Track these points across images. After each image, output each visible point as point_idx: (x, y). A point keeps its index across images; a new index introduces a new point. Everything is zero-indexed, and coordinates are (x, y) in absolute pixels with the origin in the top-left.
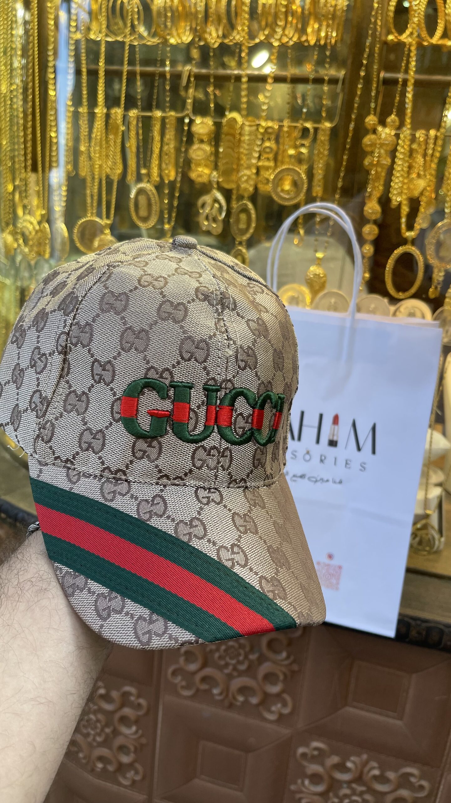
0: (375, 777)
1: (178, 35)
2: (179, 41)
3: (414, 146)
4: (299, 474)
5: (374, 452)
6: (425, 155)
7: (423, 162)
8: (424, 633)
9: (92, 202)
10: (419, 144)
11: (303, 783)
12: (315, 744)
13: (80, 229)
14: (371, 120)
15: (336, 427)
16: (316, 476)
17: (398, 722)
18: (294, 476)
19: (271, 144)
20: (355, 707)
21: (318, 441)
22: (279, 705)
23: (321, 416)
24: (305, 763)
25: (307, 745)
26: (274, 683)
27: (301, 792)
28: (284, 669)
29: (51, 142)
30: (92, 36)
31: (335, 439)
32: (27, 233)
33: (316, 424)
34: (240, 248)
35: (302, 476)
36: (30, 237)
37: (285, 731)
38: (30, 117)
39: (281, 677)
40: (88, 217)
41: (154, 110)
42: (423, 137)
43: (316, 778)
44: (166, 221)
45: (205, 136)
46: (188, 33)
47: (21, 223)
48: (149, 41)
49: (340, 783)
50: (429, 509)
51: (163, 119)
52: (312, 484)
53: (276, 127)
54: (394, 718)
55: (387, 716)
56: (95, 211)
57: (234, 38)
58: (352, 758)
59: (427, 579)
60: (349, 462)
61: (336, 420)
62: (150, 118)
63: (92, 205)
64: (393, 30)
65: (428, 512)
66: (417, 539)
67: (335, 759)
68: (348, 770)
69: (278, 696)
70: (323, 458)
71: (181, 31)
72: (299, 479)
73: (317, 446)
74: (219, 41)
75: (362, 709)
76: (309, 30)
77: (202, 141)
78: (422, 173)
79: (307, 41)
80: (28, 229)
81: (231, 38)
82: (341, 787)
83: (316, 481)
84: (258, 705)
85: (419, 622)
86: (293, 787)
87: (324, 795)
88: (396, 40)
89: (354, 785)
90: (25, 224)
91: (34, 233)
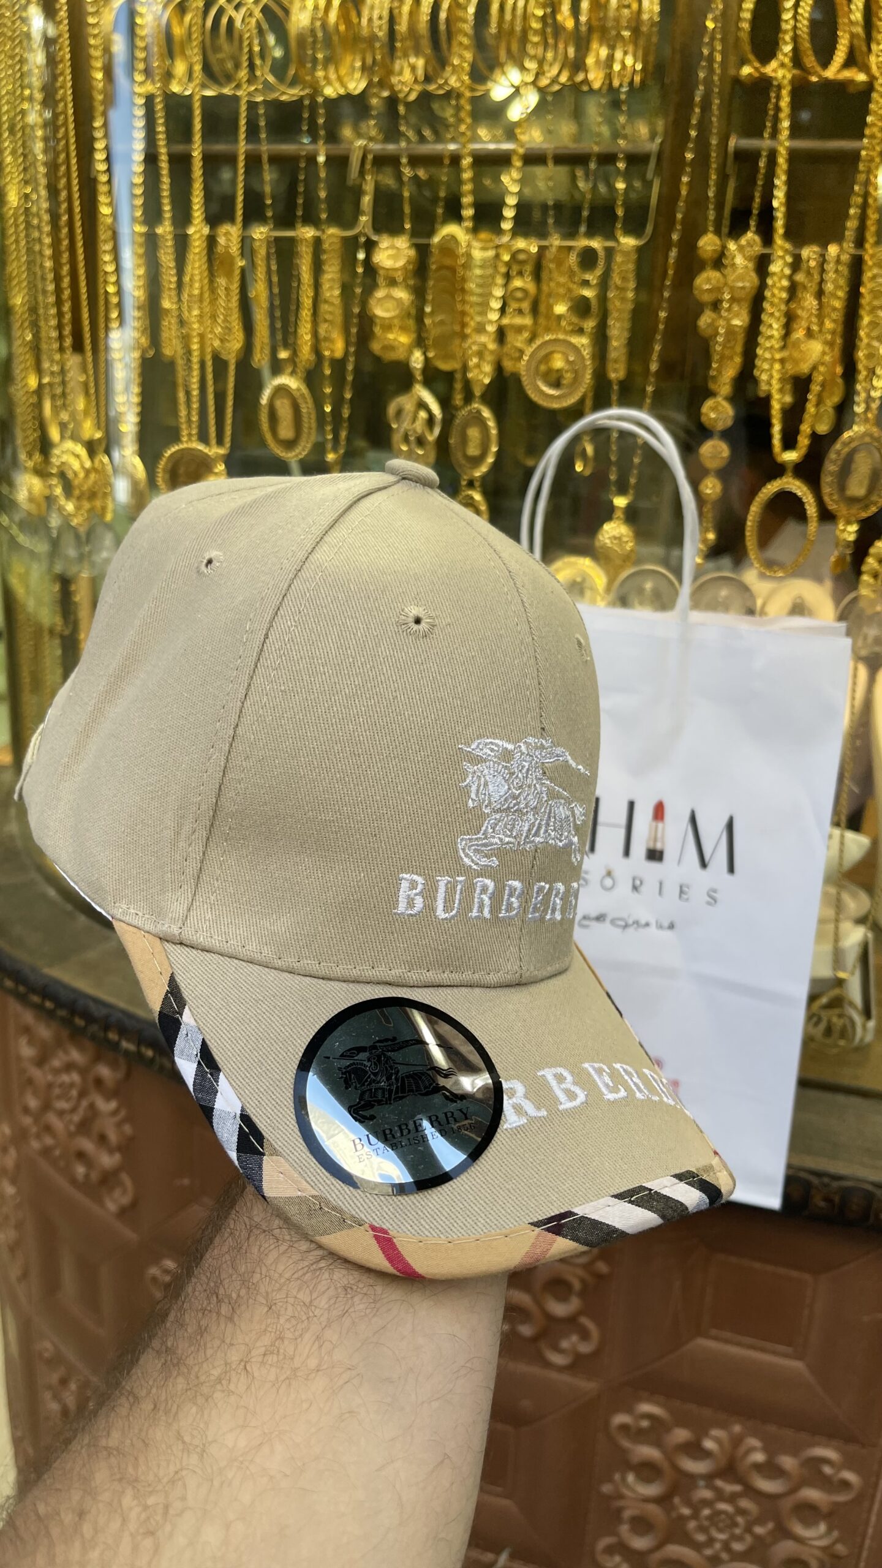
0: (757, 1467)
1: (340, 79)
2: (342, 92)
3: (800, 277)
4: (594, 914)
5: (731, 869)
6: (820, 294)
7: (818, 307)
8: (837, 1199)
9: (189, 414)
10: (809, 273)
11: (624, 1479)
12: (646, 1408)
13: (170, 466)
14: (708, 243)
15: (660, 825)
16: (624, 915)
17: (797, 1365)
18: (585, 918)
19: (525, 282)
20: (716, 1338)
21: (627, 852)
22: (574, 1338)
23: (631, 805)
24: (626, 1443)
25: (629, 1410)
26: (563, 1298)
27: (621, 1497)
28: (580, 1272)
29: (107, 302)
30: (175, 88)
31: (659, 846)
32: (70, 475)
33: (623, 820)
34: (470, 492)
35: (600, 918)
36: (76, 482)
37: (587, 1386)
38: (65, 256)
39: (577, 1285)
40: (182, 442)
41: (299, 225)
42: (815, 259)
43: (648, 1471)
44: (329, 446)
45: (400, 273)
46: (357, 75)
47: (58, 457)
48: (284, 93)
49: (692, 1478)
50: (844, 970)
51: (317, 242)
52: (619, 931)
53: (534, 249)
54: (786, 1356)
55: (775, 1353)
56: (194, 432)
57: (446, 83)
58: (715, 1432)
59: (841, 1098)
60: (685, 889)
61: (659, 812)
62: (292, 241)
63: (189, 421)
64: (751, 57)
65: (842, 975)
66: (822, 1026)
67: (681, 1435)
68: (706, 1454)
69: (571, 1322)
70: (638, 883)
71: (343, 71)
72: (594, 924)
73: (625, 861)
74: (418, 88)
75: (727, 1341)
76: (590, 61)
77: (392, 282)
78: (815, 328)
79: (586, 81)
80: (70, 467)
81: (441, 82)
82: (695, 1487)
83: (626, 926)
84: (535, 1339)
85: (826, 1180)
86: (606, 1488)
87: (663, 1500)
88: (757, 75)
89: (719, 1483)
90: (65, 458)
91: (82, 475)
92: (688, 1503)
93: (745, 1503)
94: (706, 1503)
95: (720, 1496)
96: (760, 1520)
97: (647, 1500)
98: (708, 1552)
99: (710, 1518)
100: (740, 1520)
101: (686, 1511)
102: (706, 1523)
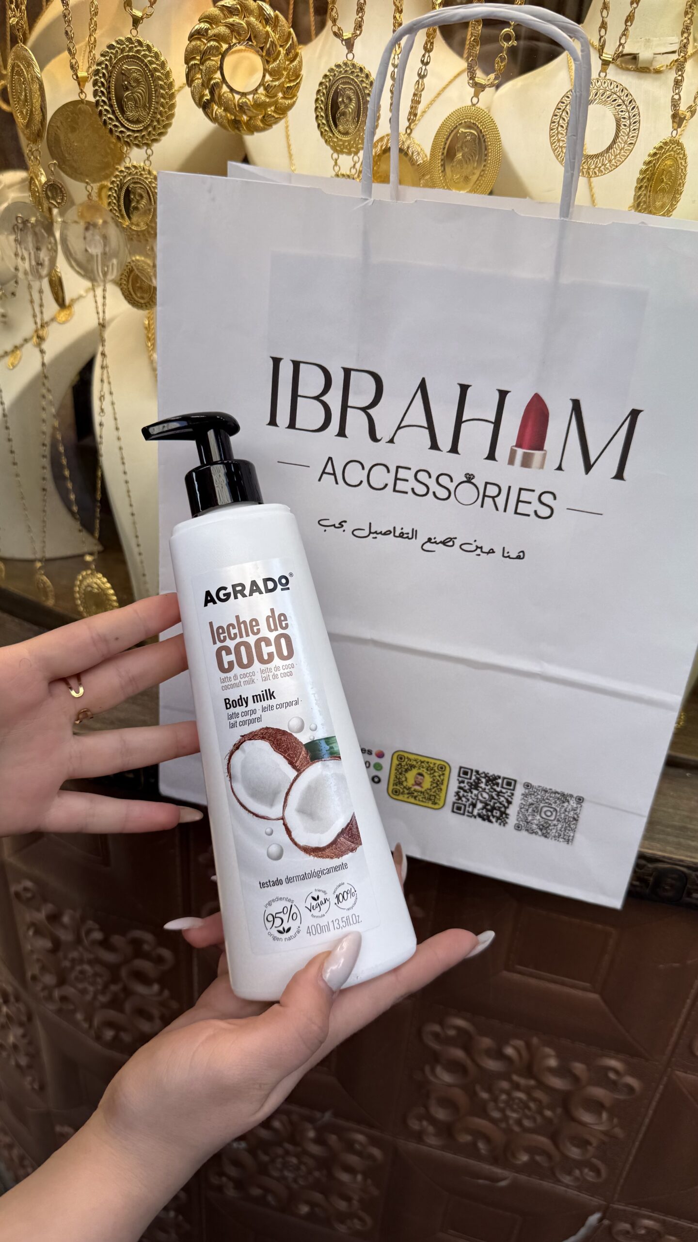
92: (489, 1090)
93: (539, 1094)
94: (503, 1091)
95: (517, 1087)
96: (551, 1107)
97: (450, 1086)
98: (503, 1125)
99: (507, 1103)
100: (532, 1105)
101: (485, 1095)
102: (502, 1105)
